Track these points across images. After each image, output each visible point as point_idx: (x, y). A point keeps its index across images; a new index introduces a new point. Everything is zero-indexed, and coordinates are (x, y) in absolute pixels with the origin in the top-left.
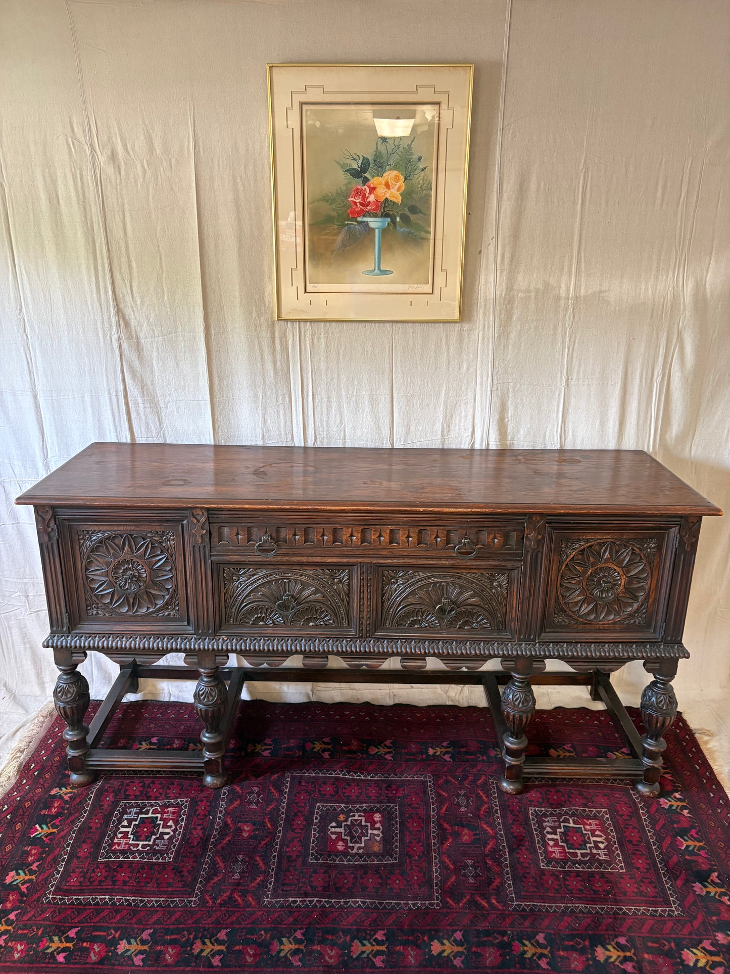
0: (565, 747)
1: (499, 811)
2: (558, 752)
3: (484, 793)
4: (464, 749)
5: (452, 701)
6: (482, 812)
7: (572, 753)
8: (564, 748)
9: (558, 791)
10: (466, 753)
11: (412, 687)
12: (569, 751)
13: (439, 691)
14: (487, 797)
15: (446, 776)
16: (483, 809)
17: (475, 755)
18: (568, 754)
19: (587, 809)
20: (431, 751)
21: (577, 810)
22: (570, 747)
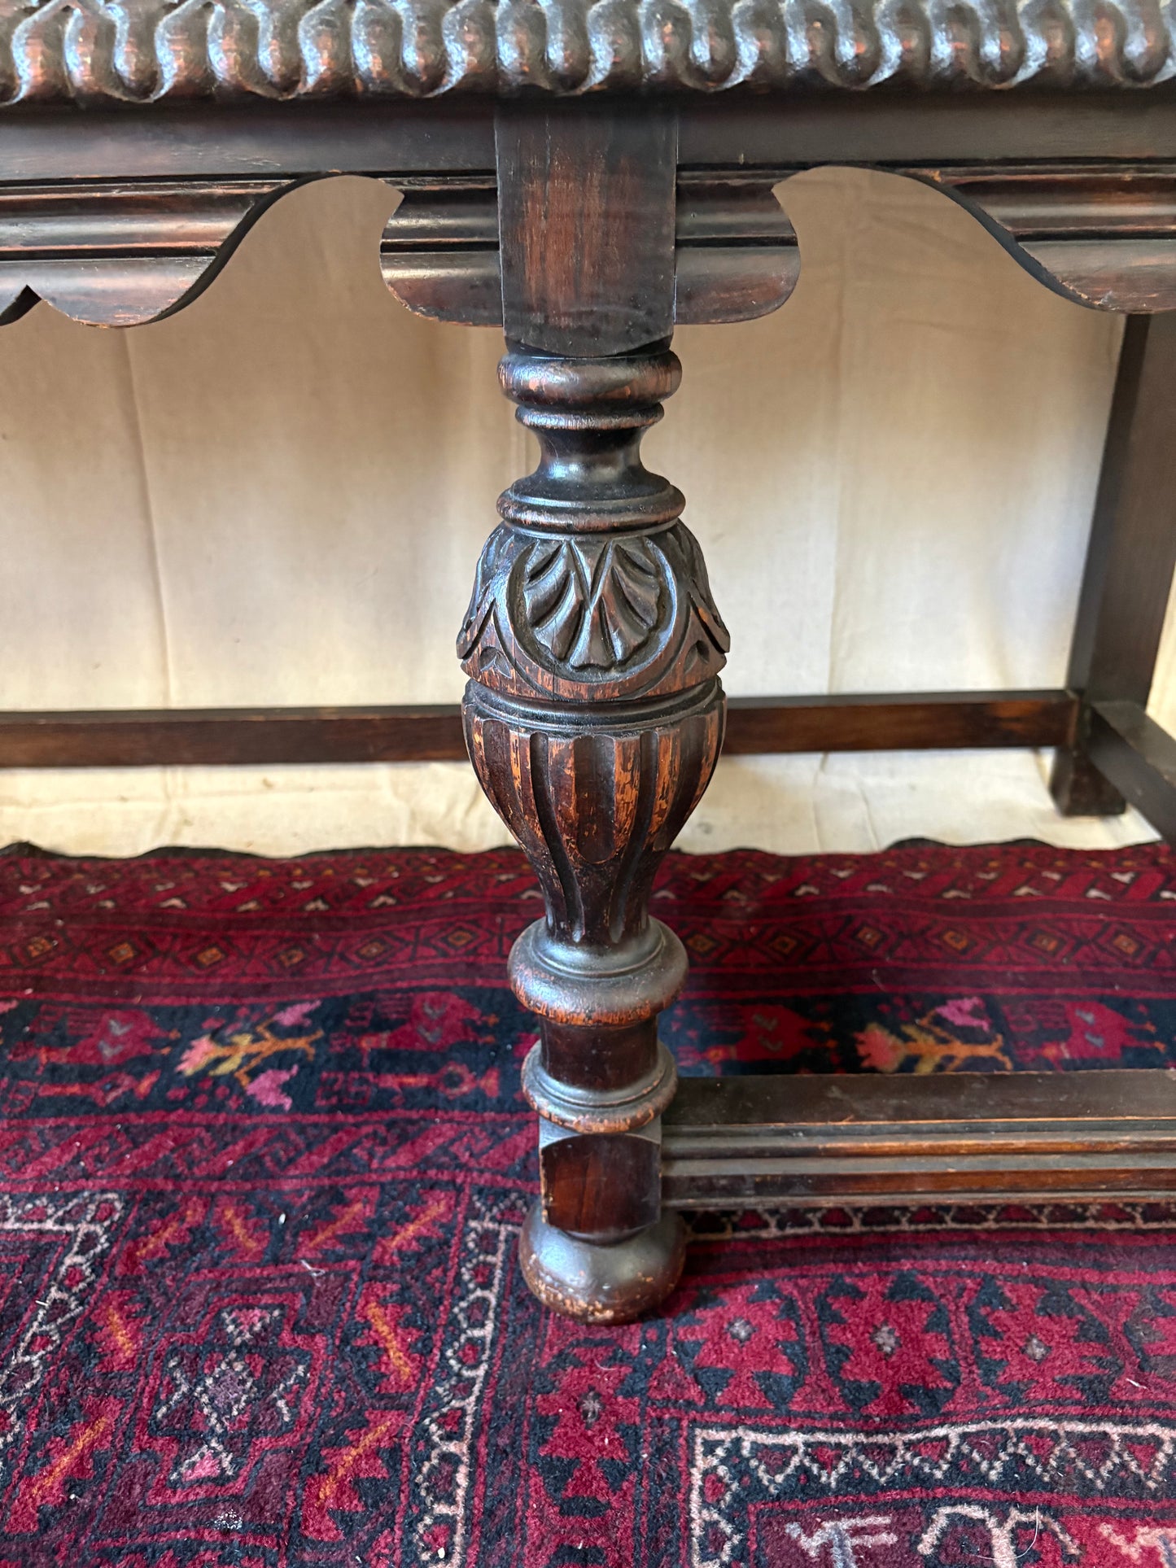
0: (945, 1011)
1: (461, 1478)
2: (906, 1039)
3: (402, 1323)
4: (383, 1040)
5: (428, 830)
6: (327, 1490)
7: (987, 1041)
8: (940, 1021)
9: (904, 1289)
10: (387, 1060)
11: (268, 785)
12: (969, 1035)
13: (386, 796)
14: (421, 1352)
15: (209, 1201)
16: (349, 1455)
17: (434, 1068)
18: (962, 1050)
19: (1114, 1431)
20: (198, 1056)
21: (1040, 1441)
22: (975, 1013)
